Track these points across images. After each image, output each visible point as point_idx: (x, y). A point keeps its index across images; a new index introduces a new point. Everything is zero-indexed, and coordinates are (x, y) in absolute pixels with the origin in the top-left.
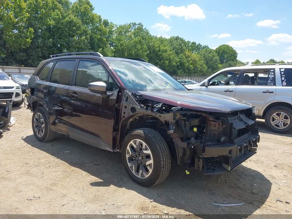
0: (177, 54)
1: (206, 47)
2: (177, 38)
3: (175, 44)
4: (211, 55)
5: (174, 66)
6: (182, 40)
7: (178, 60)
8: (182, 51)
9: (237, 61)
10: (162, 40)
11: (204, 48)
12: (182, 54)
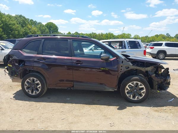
0: (23, 26)
1: (40, 23)
2: (21, 16)
3: (20, 20)
4: (44, 28)
5: (21, 34)
6: (24, 17)
7: (24, 30)
8: (26, 25)
9: (58, 32)
10: (10, 17)
11: (39, 24)
12: (26, 27)
